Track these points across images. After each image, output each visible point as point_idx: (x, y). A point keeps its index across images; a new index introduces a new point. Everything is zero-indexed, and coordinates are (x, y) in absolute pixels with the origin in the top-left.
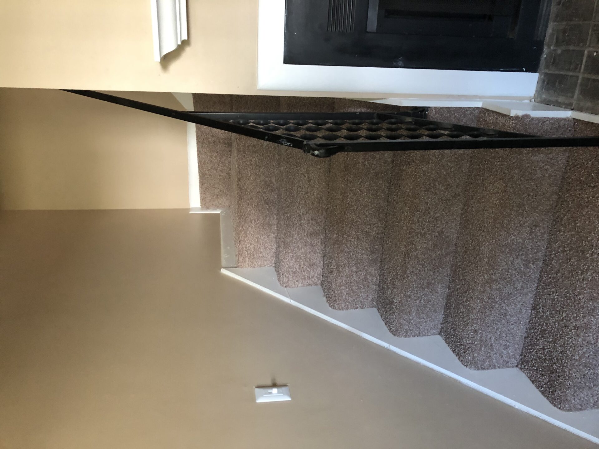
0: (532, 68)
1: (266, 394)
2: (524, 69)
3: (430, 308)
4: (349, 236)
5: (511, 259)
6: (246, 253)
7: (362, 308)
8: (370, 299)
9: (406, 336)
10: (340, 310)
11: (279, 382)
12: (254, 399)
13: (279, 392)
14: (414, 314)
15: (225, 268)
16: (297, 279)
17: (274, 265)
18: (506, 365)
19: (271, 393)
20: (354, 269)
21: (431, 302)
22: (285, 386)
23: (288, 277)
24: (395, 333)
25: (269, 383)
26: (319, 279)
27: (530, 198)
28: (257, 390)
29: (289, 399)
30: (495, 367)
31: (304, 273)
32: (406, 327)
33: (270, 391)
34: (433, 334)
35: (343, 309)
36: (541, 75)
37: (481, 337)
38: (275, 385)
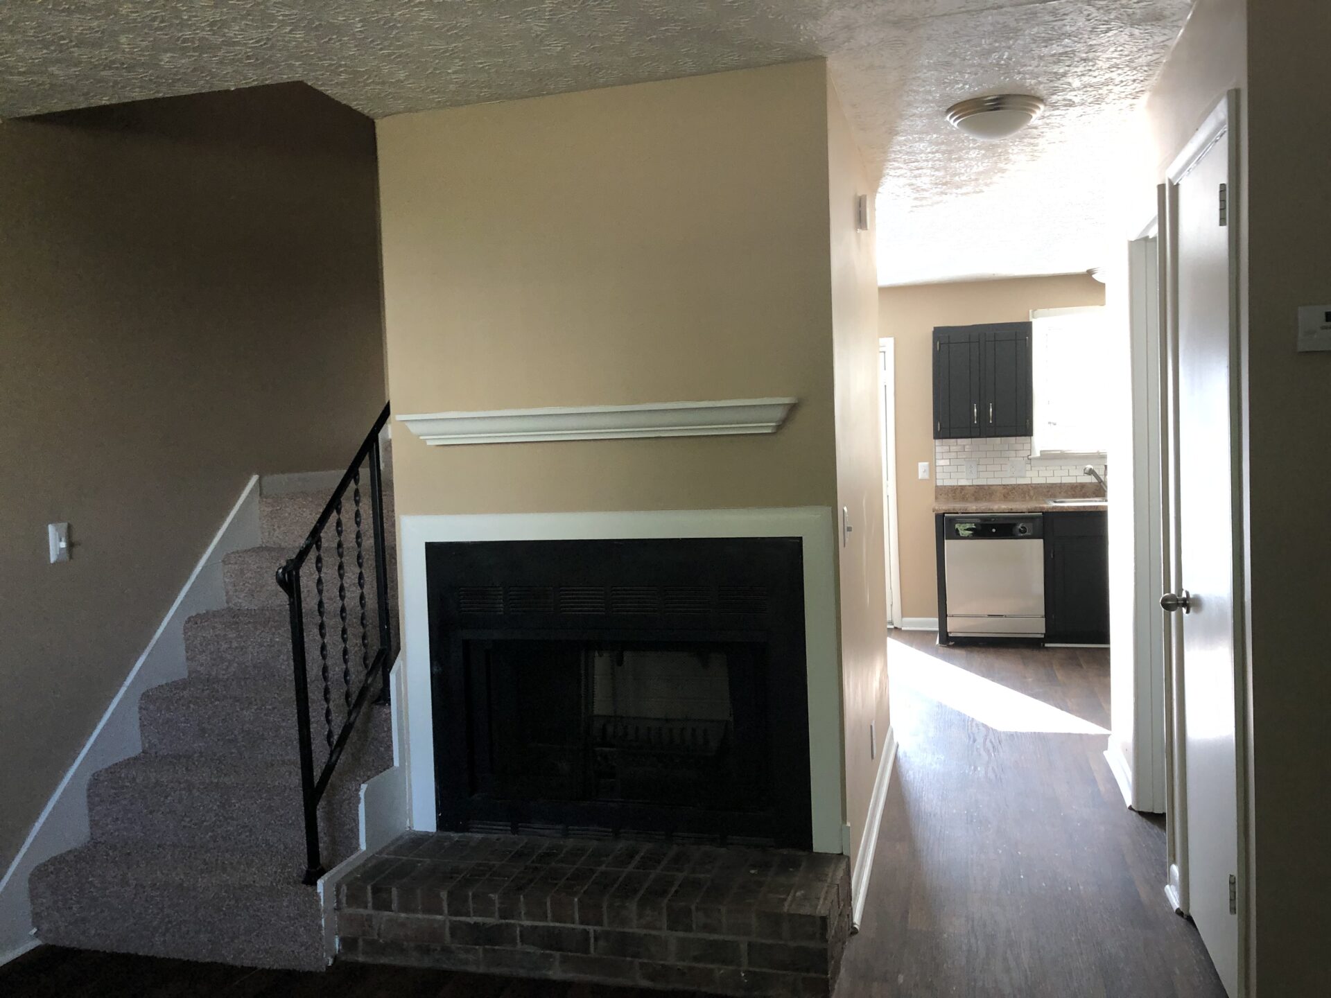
0: (442, 823)
1: (59, 535)
2: (440, 815)
3: (175, 735)
4: (274, 634)
5: (215, 807)
6: (278, 508)
7: (187, 659)
8: (199, 668)
9: (140, 708)
10: (184, 630)
11: (75, 550)
12: (55, 520)
13: (61, 549)
14: (167, 715)
15: (260, 481)
16: (233, 576)
17: (264, 546)
18: (94, 824)
19: (61, 540)
20: (235, 644)
21: (183, 735)
22: (71, 557)
23: (236, 563)
24: (146, 696)
25: (75, 538)
26: (235, 604)
27: (279, 818)
28: (65, 525)
29: (53, 559)
30: (91, 810)
31: (241, 584)
32: (151, 707)
33: (63, 539)
34: (143, 744)
35: (185, 633)
36: (435, 833)
37: (127, 787)
38: (71, 545)
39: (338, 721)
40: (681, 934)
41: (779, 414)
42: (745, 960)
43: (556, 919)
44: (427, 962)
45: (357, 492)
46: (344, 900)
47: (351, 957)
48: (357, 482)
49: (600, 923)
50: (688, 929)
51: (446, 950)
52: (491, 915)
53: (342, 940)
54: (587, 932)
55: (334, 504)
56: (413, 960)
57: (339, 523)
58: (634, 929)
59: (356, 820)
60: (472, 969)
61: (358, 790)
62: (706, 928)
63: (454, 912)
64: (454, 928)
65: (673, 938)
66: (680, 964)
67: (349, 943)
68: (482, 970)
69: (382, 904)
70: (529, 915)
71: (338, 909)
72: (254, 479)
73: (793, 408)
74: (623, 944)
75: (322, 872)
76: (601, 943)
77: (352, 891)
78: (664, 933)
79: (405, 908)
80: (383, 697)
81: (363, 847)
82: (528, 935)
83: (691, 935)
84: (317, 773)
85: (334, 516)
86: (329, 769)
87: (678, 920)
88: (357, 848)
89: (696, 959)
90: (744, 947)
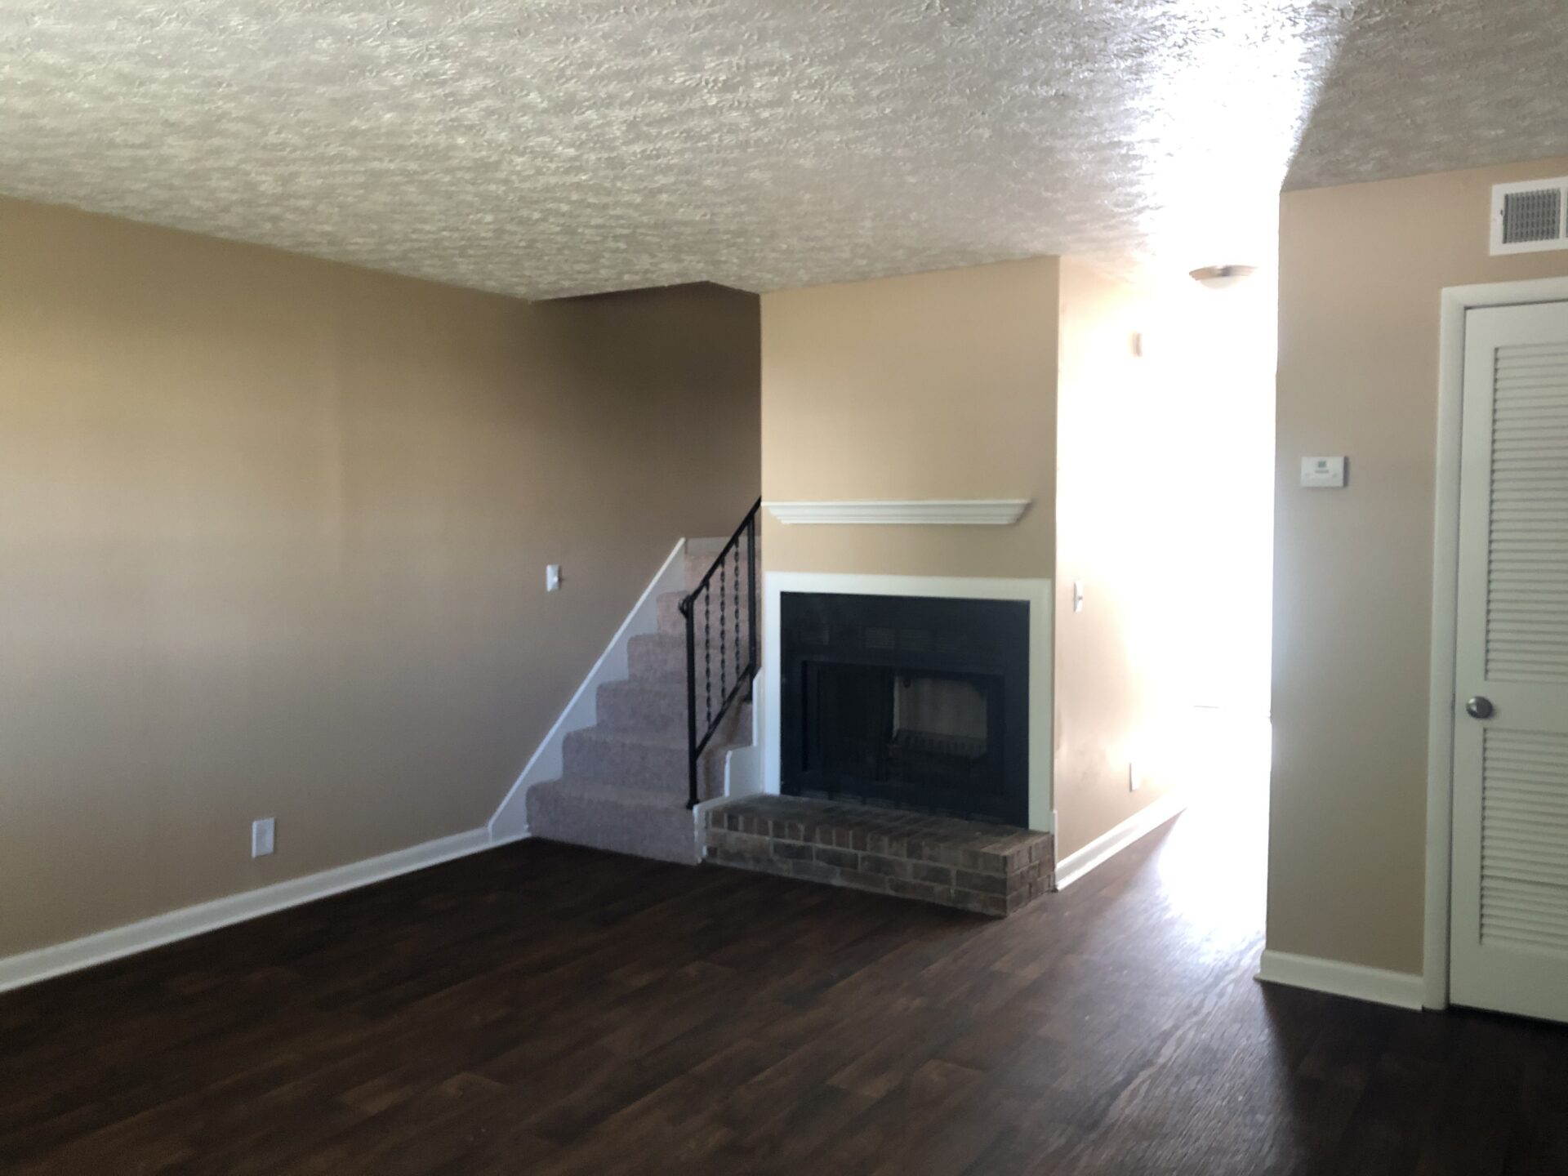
0: (785, 789)
1: (554, 573)
2: (783, 783)
3: (617, 715)
6: (697, 563)
7: (629, 666)
8: (636, 673)
9: (597, 696)
10: (628, 645)
11: (563, 584)
12: (551, 563)
13: (554, 583)
14: (613, 701)
15: (685, 542)
16: (663, 610)
17: (686, 590)
18: (565, 767)
19: (554, 576)
21: (622, 715)
22: (559, 589)
23: (665, 602)
24: (600, 688)
25: (564, 575)
26: (663, 631)
28: (558, 566)
29: (548, 590)
30: (564, 757)
31: (668, 616)
32: (604, 695)
33: (556, 576)
34: (597, 719)
35: (629, 648)
36: (777, 796)
37: (586, 743)
38: (560, 580)
39: (716, 707)
40: (914, 861)
41: (1017, 511)
42: (954, 882)
43: (839, 845)
44: (758, 868)
45: (737, 554)
46: (710, 823)
47: (711, 861)
48: (737, 546)
49: (864, 849)
50: (920, 858)
51: (770, 861)
52: (798, 839)
53: (709, 850)
54: (856, 856)
55: (720, 561)
56: (750, 866)
57: (723, 574)
58: (886, 855)
59: (723, 774)
60: (785, 874)
61: (726, 754)
62: (931, 858)
63: (777, 836)
64: (777, 847)
65: (910, 863)
66: (913, 881)
67: (712, 852)
68: (791, 875)
69: (733, 827)
70: (824, 841)
71: (706, 827)
72: (681, 541)
73: (1028, 507)
74: (879, 865)
75: (697, 802)
76: (866, 863)
77: (716, 818)
78: (904, 859)
79: (746, 830)
80: (749, 698)
81: (727, 793)
82: (821, 855)
83: (921, 862)
84: (699, 741)
85: (719, 570)
86: (707, 738)
87: (913, 851)
88: (721, 794)
89: (924, 879)
90: (953, 873)
